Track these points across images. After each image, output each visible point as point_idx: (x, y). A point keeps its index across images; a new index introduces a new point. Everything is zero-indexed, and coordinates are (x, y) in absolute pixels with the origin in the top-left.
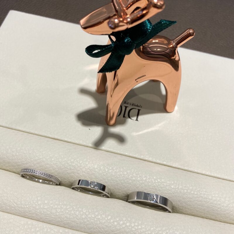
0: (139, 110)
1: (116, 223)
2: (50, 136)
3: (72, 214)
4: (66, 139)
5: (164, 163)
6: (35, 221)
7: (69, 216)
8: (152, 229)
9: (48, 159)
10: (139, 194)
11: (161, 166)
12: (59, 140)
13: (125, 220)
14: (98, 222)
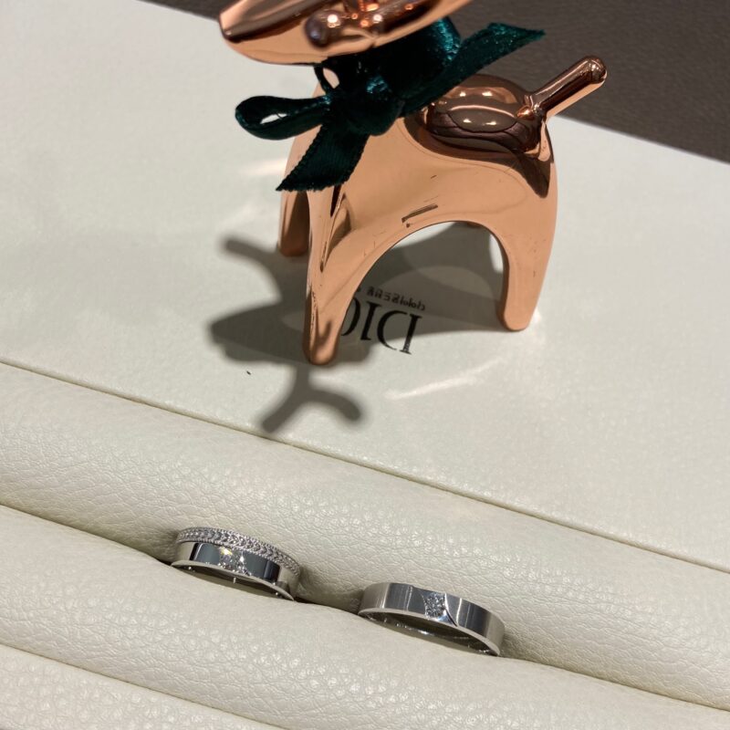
0: (415, 318)
1: (315, 683)
2: (119, 389)
3: (174, 645)
4: (168, 402)
5: (485, 494)
6: (55, 662)
7: (163, 651)
8: (431, 707)
9: (108, 464)
10: (396, 591)
11: (473, 502)
12: (146, 403)
13: (347, 675)
14: (259, 676)
